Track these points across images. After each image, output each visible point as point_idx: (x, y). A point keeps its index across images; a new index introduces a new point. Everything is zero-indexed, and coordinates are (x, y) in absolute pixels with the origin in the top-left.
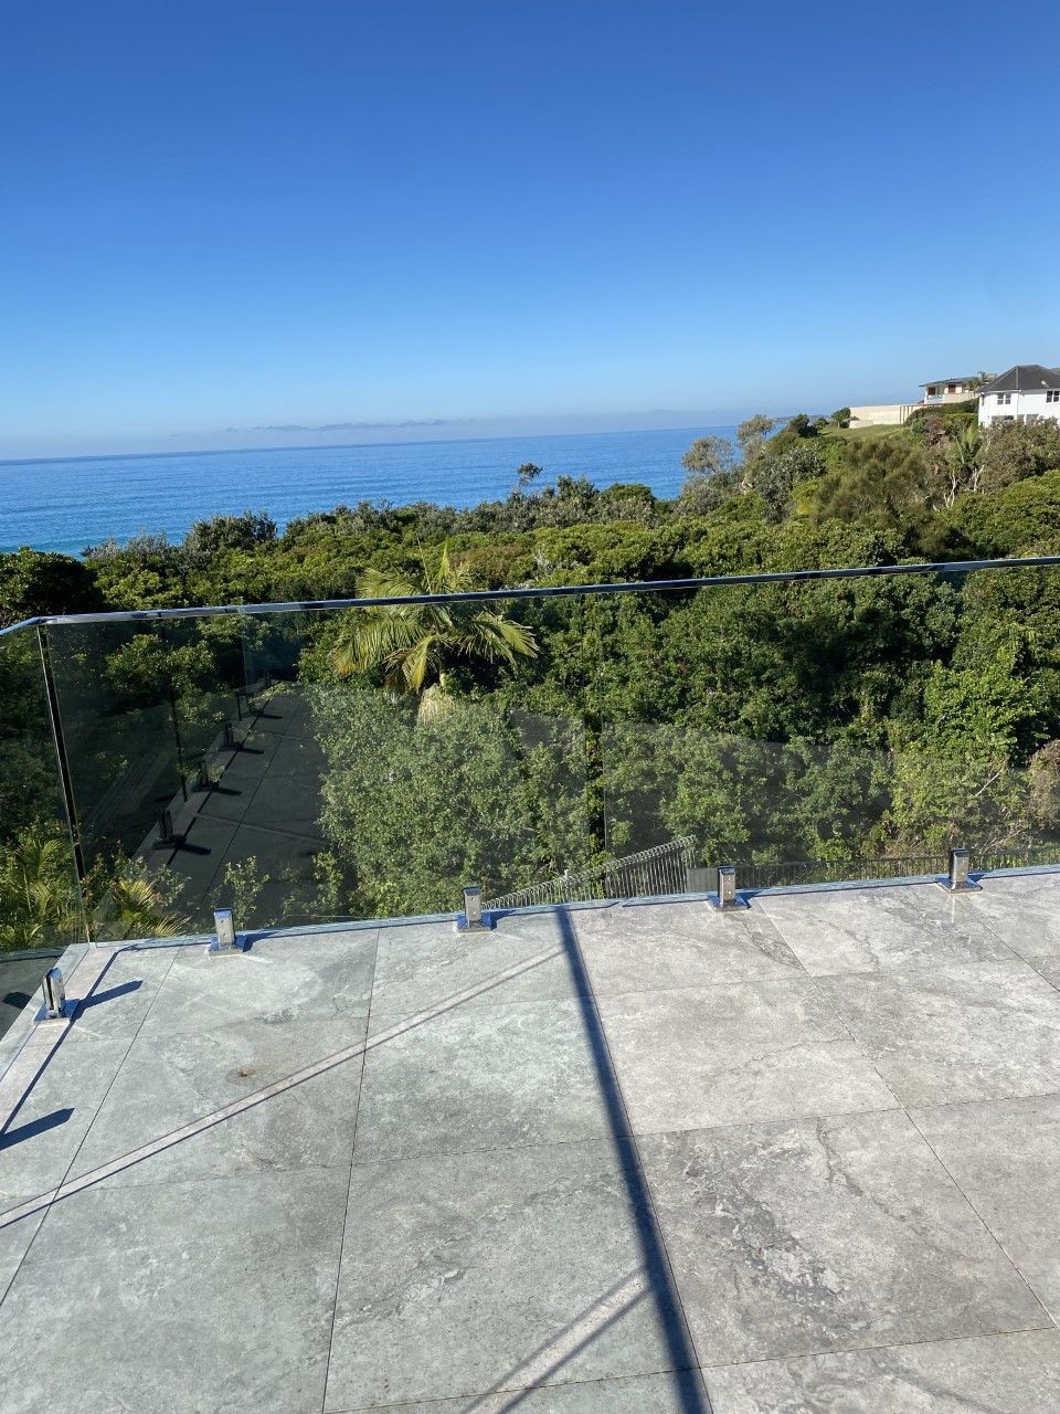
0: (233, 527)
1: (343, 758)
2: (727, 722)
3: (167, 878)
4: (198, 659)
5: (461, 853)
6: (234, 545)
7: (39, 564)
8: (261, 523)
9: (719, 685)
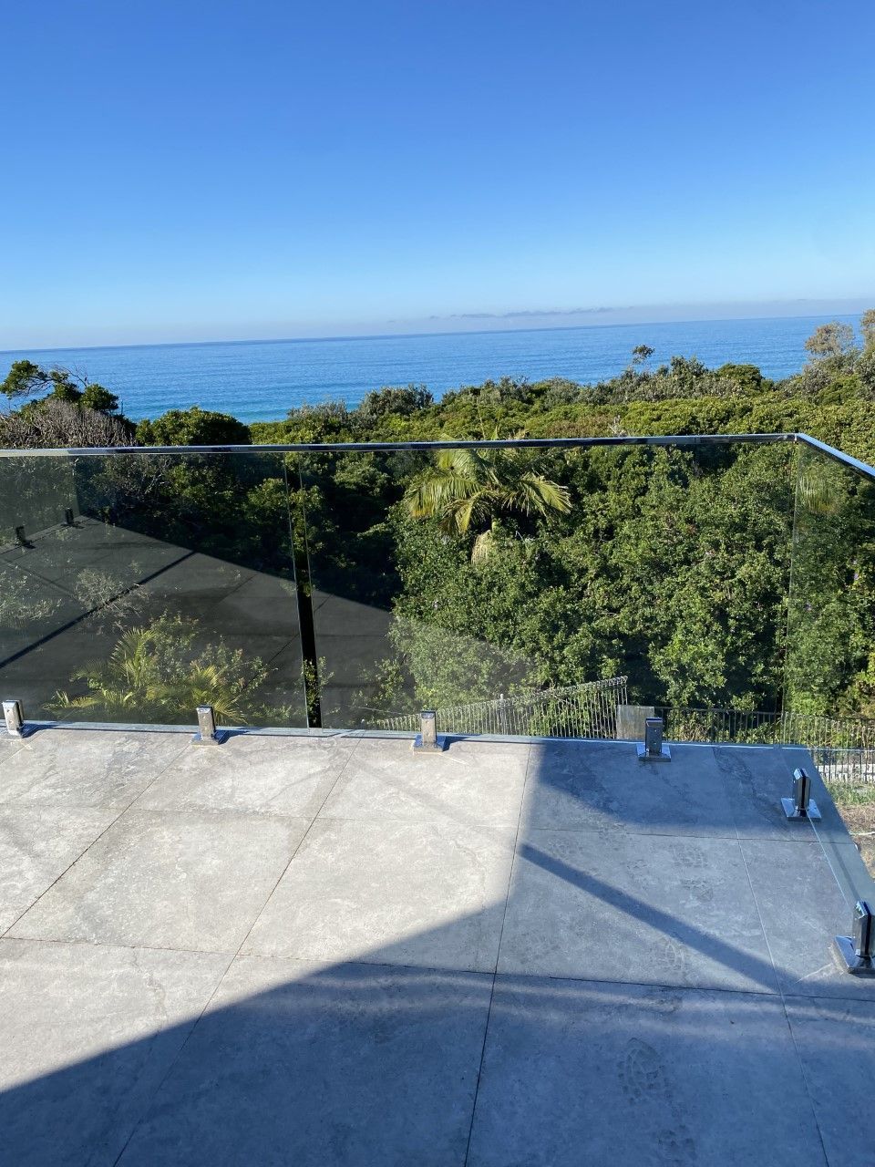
0: (397, 397)
1: (414, 585)
2: (722, 580)
3: (259, 667)
4: (309, 500)
5: (477, 671)
6: (395, 411)
7: (203, 420)
8: (421, 394)
9: (723, 546)
